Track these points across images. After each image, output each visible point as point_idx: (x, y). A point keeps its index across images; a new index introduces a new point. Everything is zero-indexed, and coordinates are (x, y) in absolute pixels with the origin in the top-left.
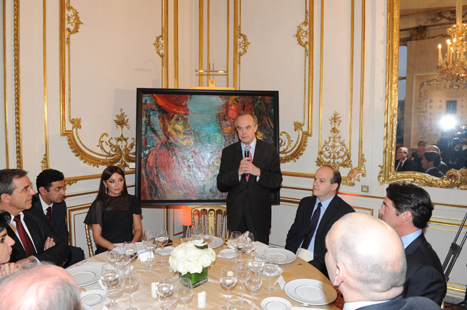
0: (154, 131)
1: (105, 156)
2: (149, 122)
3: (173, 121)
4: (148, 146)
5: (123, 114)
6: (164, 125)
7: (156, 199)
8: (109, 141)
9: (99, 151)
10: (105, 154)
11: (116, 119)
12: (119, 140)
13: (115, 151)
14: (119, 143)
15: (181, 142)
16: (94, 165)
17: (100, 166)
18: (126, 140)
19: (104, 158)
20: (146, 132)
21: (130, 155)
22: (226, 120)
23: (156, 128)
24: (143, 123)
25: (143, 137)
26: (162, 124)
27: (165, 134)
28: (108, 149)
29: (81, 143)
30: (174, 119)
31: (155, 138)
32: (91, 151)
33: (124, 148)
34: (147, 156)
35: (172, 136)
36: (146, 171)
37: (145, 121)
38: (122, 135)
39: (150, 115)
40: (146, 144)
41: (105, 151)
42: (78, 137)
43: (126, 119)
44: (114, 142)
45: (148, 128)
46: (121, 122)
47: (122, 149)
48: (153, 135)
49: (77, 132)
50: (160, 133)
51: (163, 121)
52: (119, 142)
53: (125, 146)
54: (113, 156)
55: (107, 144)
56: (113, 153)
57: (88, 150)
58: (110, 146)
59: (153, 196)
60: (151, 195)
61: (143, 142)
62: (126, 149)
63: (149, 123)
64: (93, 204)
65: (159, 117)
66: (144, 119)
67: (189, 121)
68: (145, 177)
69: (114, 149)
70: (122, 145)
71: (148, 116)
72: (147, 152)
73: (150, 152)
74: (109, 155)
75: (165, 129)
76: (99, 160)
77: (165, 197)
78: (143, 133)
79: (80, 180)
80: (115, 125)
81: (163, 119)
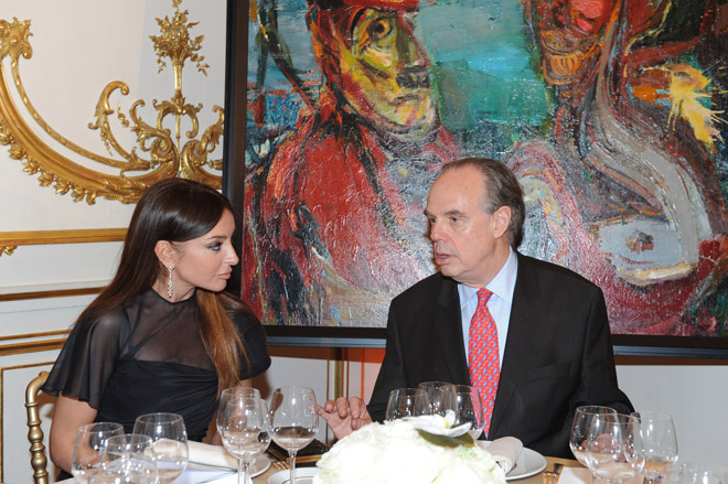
0: (290, 72)
1: (116, 164)
2: (274, 38)
3: (359, 33)
4: (271, 126)
5: (182, 17)
6: (327, 50)
7: (294, 321)
8: (133, 112)
9: (95, 143)
10: (118, 157)
11: (158, 32)
12: (167, 109)
13: (156, 148)
14: (170, 122)
15: (388, 112)
16: (78, 197)
17: (100, 200)
18: (192, 111)
19: (116, 172)
20: (261, 75)
21: (206, 168)
22: (560, 25)
23: (298, 61)
24: (252, 42)
25: (251, 95)
26: (318, 47)
27: (330, 84)
28: (127, 139)
29: (32, 111)
30: (364, 25)
31: (297, 98)
32: (66, 143)
33: (185, 140)
34: (265, 162)
35: (354, 88)
36: (258, 219)
37: (260, 35)
38: (179, 95)
39: (275, 14)
40: (261, 118)
41: (118, 147)
42: (19, 88)
43: (193, 34)
44: (150, 117)
45: (270, 60)
46: (176, 46)
47: (180, 145)
48: (288, 88)
49: (15, 69)
50: (313, 77)
51: (323, 33)
52: (169, 116)
53: (192, 134)
54: (146, 166)
55: (126, 123)
56: (147, 157)
57: (58, 138)
58: (137, 130)
59: (284, 311)
60: (275, 305)
61: (251, 114)
62: (192, 147)
63: (271, 44)
64: (72, 333)
65: (308, 20)
66: (255, 27)
67: (418, 34)
68: (255, 239)
69: (149, 143)
70: (178, 127)
71: (271, 18)
72: (264, 149)
73: (273, 151)
74: (133, 162)
75: (330, 64)
76: (94, 177)
77: (326, 317)
78: (252, 79)
79: (24, 242)
80: (153, 54)
81: (325, 28)
